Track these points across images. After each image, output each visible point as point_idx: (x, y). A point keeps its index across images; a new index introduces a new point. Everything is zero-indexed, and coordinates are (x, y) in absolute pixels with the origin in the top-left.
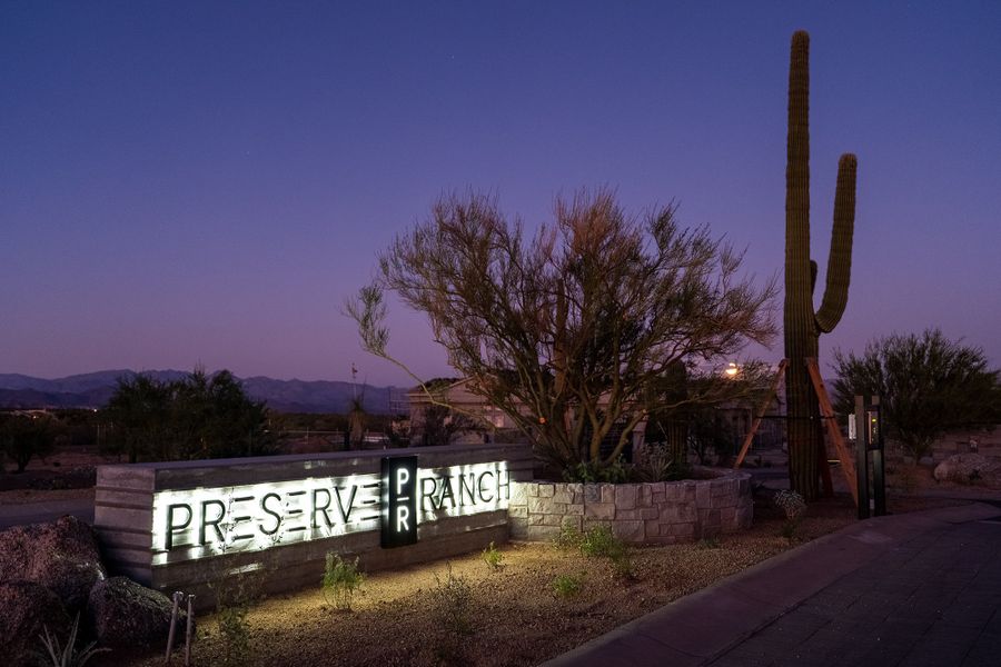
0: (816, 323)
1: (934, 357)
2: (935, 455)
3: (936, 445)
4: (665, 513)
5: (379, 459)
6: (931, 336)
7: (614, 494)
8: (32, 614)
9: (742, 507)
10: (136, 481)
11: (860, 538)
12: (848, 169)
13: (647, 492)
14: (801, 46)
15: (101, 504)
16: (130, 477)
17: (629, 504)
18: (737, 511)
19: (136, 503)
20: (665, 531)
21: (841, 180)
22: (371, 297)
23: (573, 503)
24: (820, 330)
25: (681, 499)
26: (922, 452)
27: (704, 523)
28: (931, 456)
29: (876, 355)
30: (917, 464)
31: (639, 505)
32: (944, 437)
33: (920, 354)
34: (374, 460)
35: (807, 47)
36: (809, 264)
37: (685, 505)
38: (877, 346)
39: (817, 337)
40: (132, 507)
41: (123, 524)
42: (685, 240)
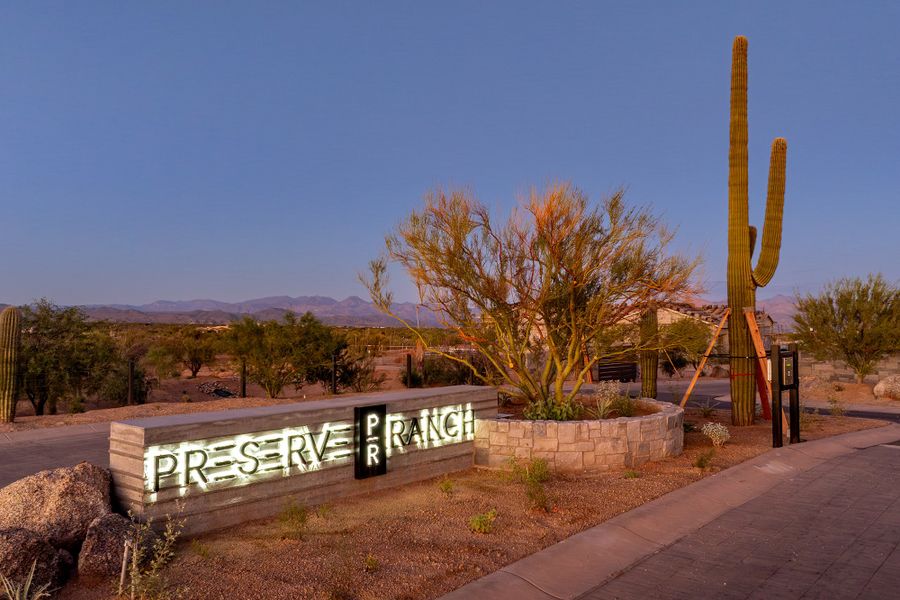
0: (753, 279)
1: (877, 296)
2: (880, 372)
3: (880, 364)
4: (600, 445)
5: (352, 409)
6: (874, 278)
7: (557, 430)
8: (10, 558)
9: (670, 439)
10: (133, 437)
11: (763, 469)
12: (780, 150)
13: (584, 428)
14: (741, 49)
15: (115, 452)
16: (130, 433)
17: (570, 438)
18: (665, 444)
19: (134, 454)
20: (599, 461)
21: (774, 160)
22: (378, 268)
23: (524, 437)
24: (756, 285)
25: (614, 434)
26: (866, 372)
27: (634, 454)
28: (877, 373)
29: (828, 293)
30: (862, 382)
31: (578, 439)
32: (887, 358)
33: (864, 293)
34: (348, 410)
35: (746, 50)
36: (747, 230)
37: (618, 439)
38: (830, 286)
39: (754, 290)
40: (132, 456)
41: (126, 470)
42: (633, 216)
